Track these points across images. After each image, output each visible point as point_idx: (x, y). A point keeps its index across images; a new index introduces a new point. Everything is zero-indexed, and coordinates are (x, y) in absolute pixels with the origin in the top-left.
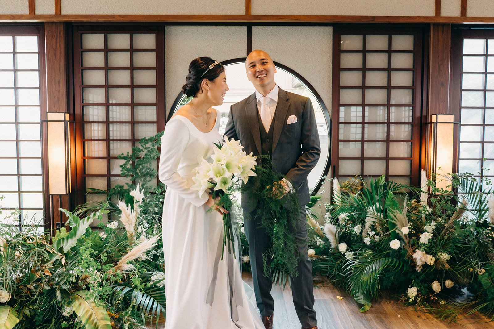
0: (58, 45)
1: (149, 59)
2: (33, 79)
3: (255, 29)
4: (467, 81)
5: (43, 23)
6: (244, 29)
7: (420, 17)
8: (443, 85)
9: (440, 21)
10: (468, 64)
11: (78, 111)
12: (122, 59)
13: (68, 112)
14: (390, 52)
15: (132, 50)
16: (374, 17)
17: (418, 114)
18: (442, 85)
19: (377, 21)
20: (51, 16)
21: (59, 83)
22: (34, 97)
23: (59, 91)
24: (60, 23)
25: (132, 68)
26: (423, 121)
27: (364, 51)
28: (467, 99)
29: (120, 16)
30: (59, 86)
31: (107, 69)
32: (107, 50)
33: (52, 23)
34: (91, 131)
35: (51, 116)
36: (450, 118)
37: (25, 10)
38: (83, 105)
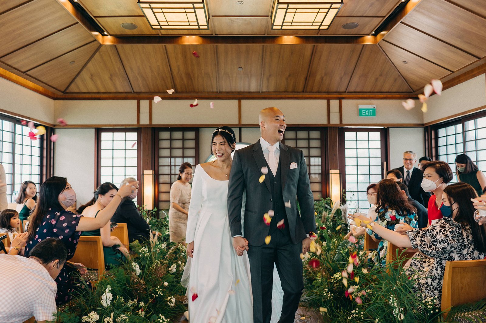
0: (148, 138)
1: (192, 144)
2: (135, 153)
3: (243, 129)
4: (348, 153)
5: (141, 128)
6: (238, 129)
7: (320, 124)
8: (335, 155)
9: (330, 126)
10: (347, 144)
11: (156, 169)
12: (178, 144)
13: (152, 169)
14: (309, 139)
15: (183, 139)
16: (299, 125)
17: (324, 169)
19: (300, 126)
20: (147, 125)
21: (148, 155)
22: (135, 162)
23: (148, 160)
24: (149, 128)
25: (183, 148)
26: (327, 173)
27: (296, 139)
28: (348, 162)
29: (180, 125)
30: (148, 157)
31: (171, 148)
32: (171, 140)
33: (145, 128)
34: (162, 179)
35: (146, 172)
36: (338, 171)
37: (135, 122)
38: (159, 166)
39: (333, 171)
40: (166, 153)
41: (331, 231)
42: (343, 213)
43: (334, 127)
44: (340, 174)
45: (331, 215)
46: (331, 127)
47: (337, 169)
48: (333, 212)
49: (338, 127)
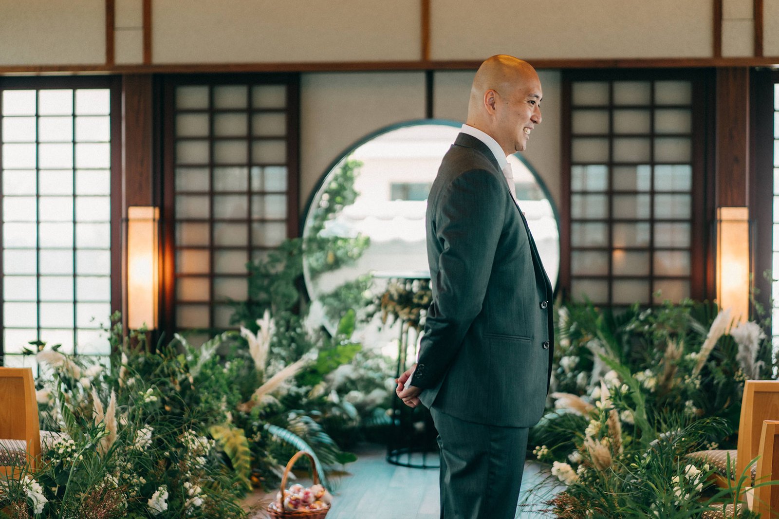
0: (143, 106)
1: (275, 125)
3: (439, 77)
6: (421, 77)
7: (689, 60)
8: (738, 160)
9: (723, 64)
11: (167, 202)
12: (234, 125)
13: (154, 205)
15: (251, 111)
16: (616, 61)
17: (701, 206)
18: (736, 160)
20: (138, 66)
21: (142, 162)
23: (141, 174)
24: (146, 74)
25: (251, 139)
26: (709, 219)
27: (611, 108)
30: (142, 167)
31: (213, 139)
32: (213, 111)
33: (134, 74)
34: (186, 234)
35: (135, 213)
36: (742, 213)
37: (100, 58)
38: (174, 194)
39: (726, 213)
40: (196, 152)
41: (694, 404)
42: (741, 348)
43: (736, 68)
44: (750, 222)
45: (699, 357)
46: (726, 69)
47: (744, 206)
48: (709, 343)
49: (752, 69)
